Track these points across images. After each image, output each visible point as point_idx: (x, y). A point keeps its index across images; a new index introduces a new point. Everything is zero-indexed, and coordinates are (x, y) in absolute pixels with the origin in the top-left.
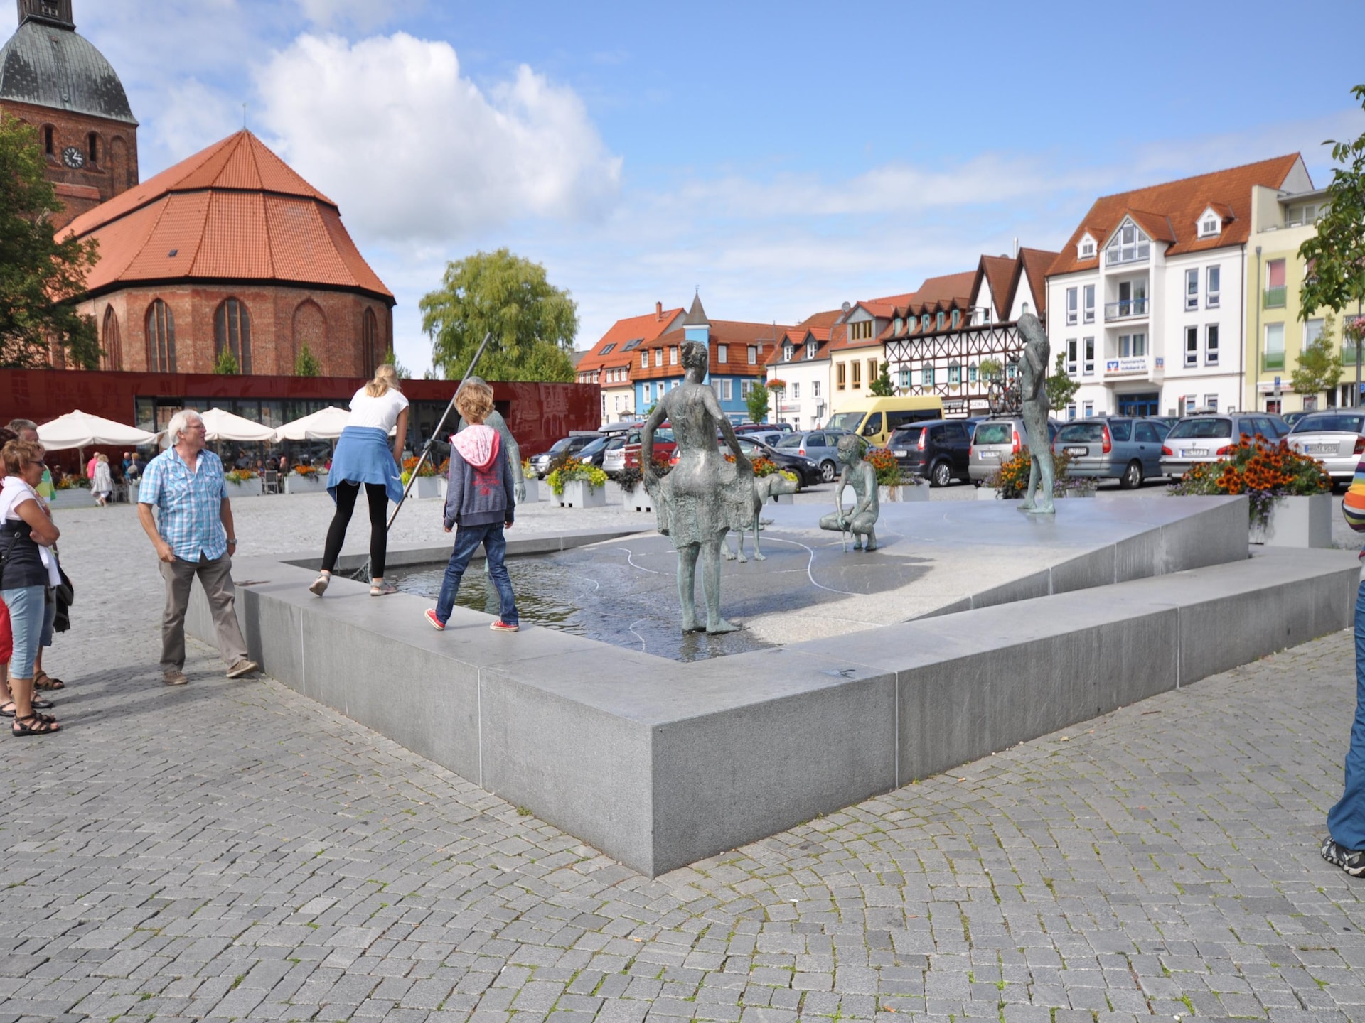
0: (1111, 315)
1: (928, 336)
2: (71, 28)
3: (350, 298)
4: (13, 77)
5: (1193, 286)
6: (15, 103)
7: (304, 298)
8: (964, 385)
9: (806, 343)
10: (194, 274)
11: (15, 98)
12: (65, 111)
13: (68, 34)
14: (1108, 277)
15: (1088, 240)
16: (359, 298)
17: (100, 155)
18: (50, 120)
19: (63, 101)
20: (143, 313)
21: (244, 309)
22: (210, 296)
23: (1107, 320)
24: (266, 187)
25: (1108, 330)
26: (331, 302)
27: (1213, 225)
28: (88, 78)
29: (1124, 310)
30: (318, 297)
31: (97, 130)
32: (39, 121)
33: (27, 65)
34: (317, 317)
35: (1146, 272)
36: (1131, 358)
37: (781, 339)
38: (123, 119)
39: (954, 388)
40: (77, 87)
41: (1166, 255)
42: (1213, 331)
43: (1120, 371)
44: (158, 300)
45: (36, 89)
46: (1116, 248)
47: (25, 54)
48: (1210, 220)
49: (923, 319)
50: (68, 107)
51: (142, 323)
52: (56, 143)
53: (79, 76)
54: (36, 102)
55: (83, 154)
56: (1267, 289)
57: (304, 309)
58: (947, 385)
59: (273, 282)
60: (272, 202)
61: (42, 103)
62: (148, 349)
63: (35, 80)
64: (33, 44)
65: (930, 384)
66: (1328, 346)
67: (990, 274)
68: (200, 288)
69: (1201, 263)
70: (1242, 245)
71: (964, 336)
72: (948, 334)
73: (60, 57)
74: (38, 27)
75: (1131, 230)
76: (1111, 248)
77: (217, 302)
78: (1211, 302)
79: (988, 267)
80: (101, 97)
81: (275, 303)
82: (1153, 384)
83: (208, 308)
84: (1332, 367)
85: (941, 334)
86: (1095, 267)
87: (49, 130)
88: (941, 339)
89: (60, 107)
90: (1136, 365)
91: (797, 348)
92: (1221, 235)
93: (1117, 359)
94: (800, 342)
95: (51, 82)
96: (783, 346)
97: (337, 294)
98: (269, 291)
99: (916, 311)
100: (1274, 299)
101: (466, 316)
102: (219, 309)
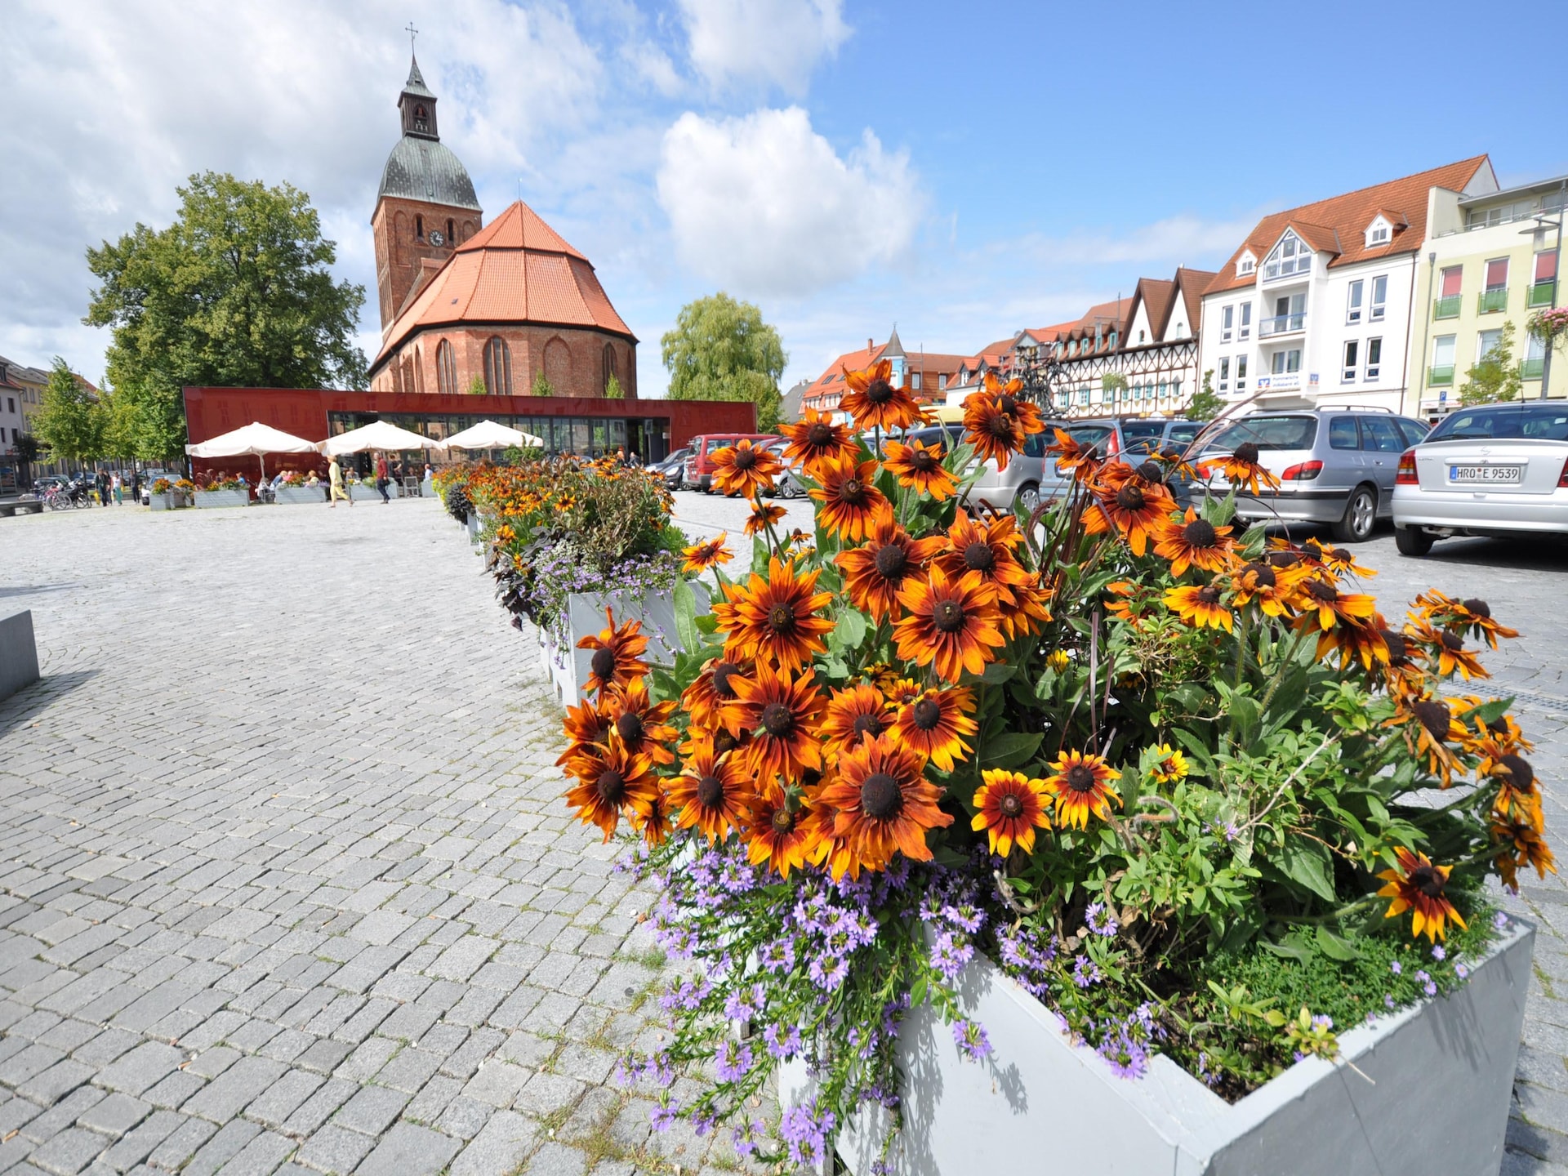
0: (1266, 331)
1: (1086, 358)
2: (437, 140)
3: (590, 335)
4: (393, 179)
5: (1357, 299)
6: (394, 198)
7: (552, 335)
8: (1117, 405)
9: (980, 369)
10: (467, 317)
11: (395, 195)
12: (429, 203)
13: (434, 144)
14: (1265, 292)
15: (1249, 256)
16: (599, 335)
17: (455, 236)
18: (420, 210)
19: (428, 196)
20: (434, 350)
21: (505, 346)
22: (479, 336)
23: (1261, 337)
24: (527, 245)
25: (1262, 346)
26: (575, 339)
27: (1383, 234)
28: (447, 177)
29: (1281, 326)
30: (564, 334)
31: (453, 217)
32: (412, 211)
33: (403, 169)
34: (564, 351)
35: (1306, 285)
36: (1285, 374)
37: (959, 367)
38: (472, 207)
39: (1107, 407)
40: (438, 184)
41: (1329, 267)
42: (1376, 345)
43: (1271, 388)
44: (444, 340)
45: (409, 187)
46: (1275, 262)
47: (402, 161)
48: (1380, 228)
49: (1082, 343)
50: (432, 200)
51: (434, 359)
52: (424, 228)
53: (440, 176)
54: (410, 197)
55: (443, 236)
56: (1439, 300)
57: (553, 345)
58: (1102, 405)
59: (526, 323)
60: (531, 258)
61: (413, 198)
62: (439, 379)
63: (408, 180)
64: (408, 153)
65: (1086, 404)
66: (1506, 357)
67: (1147, 297)
68: (472, 328)
69: (1366, 274)
70: (1414, 252)
71: (1120, 357)
72: (1104, 356)
73: (426, 162)
74: (413, 140)
75: (1293, 242)
76: (1270, 263)
77: (484, 341)
78: (1375, 315)
79: (1145, 290)
80: (456, 191)
81: (529, 340)
82: (1305, 400)
83: (478, 345)
84: (1509, 380)
85: (1098, 356)
86: (1251, 284)
87: (419, 219)
88: (1098, 361)
89: (426, 200)
90: (1289, 381)
91: (973, 373)
92: (1391, 243)
93: (1270, 376)
94: (974, 368)
95: (420, 181)
96: (960, 372)
97: (580, 332)
98: (524, 330)
99: (1077, 336)
100: (1447, 309)
101: (694, 350)
102: (487, 346)
